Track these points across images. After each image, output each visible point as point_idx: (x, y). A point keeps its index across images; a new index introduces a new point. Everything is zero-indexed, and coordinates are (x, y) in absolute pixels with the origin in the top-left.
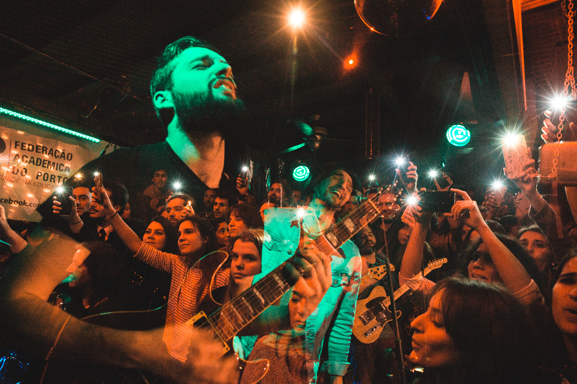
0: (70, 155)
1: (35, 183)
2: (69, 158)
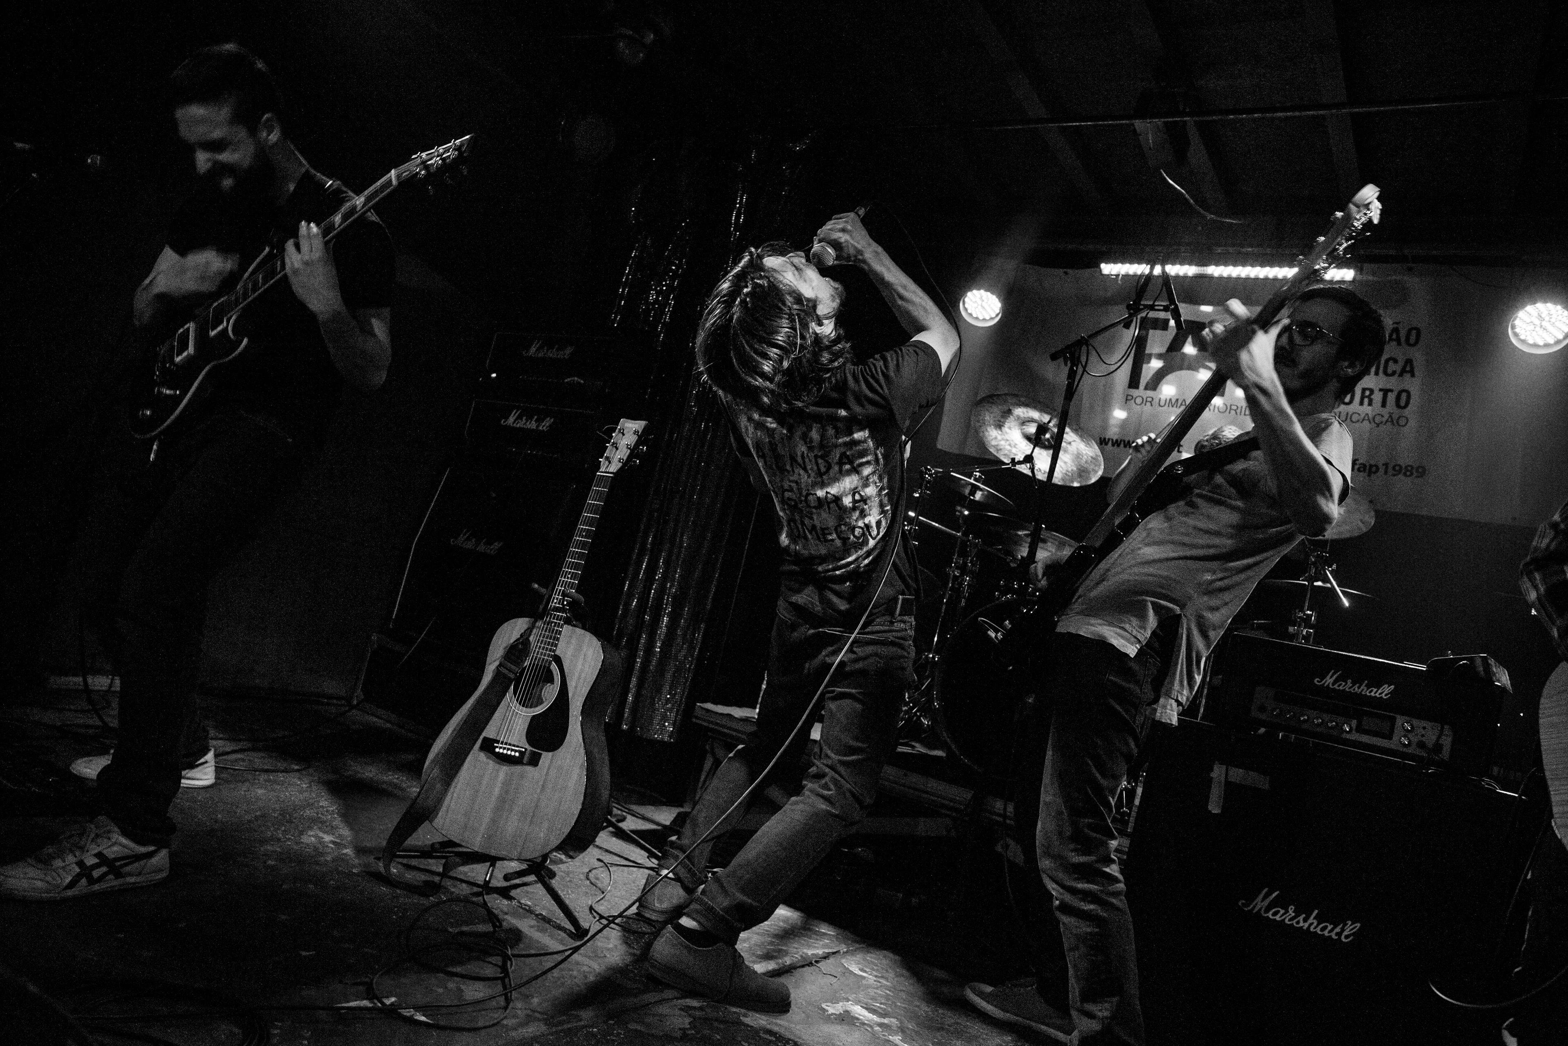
0: (1413, 332)
2: (1412, 340)
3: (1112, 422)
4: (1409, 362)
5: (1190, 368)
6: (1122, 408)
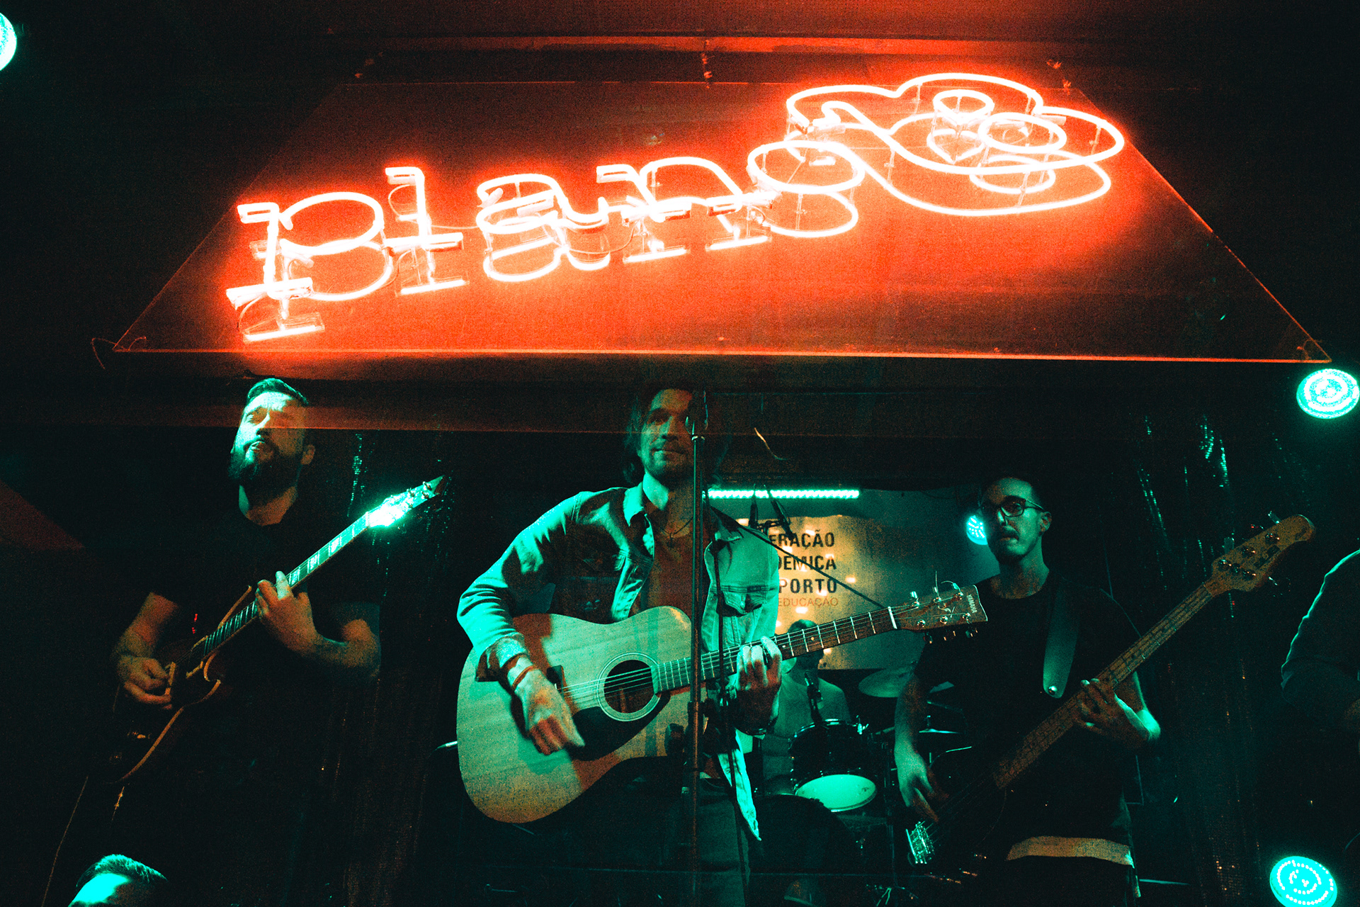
0: (829, 536)
2: (830, 543)
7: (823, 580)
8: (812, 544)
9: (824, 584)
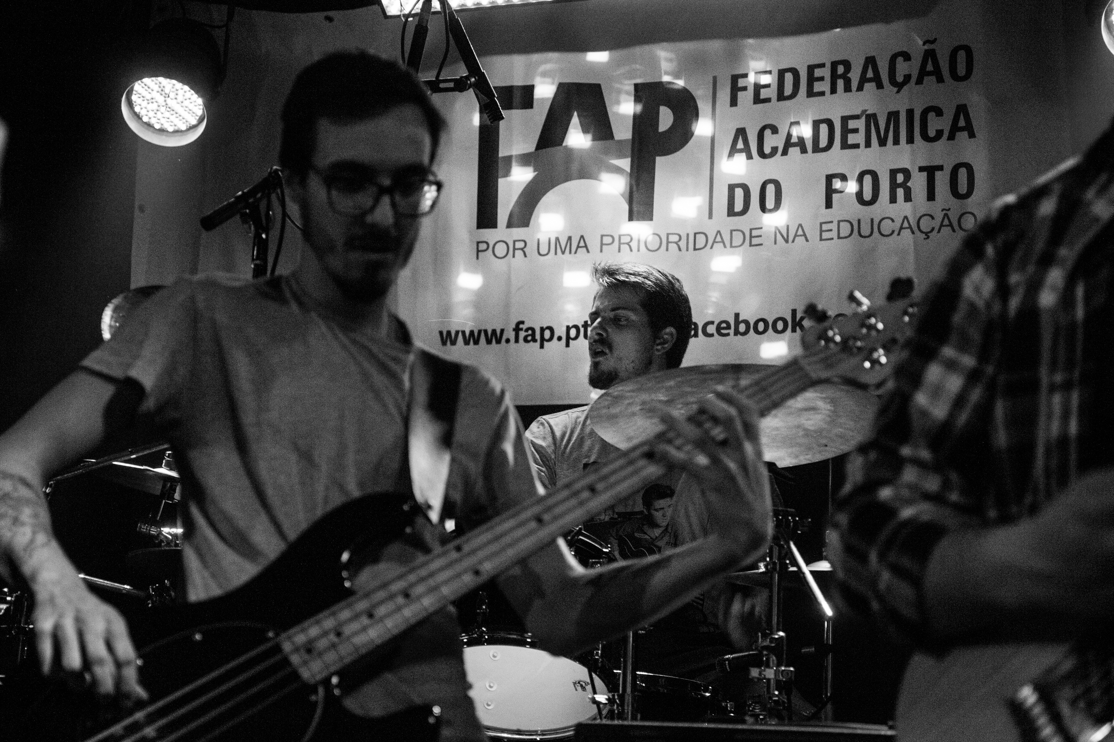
0: (962, 55)
1: (825, 227)
2: (961, 71)
3: (459, 298)
4: (962, 110)
5: (584, 174)
6: (473, 270)
7: (940, 168)
8: (914, 79)
9: (942, 179)
